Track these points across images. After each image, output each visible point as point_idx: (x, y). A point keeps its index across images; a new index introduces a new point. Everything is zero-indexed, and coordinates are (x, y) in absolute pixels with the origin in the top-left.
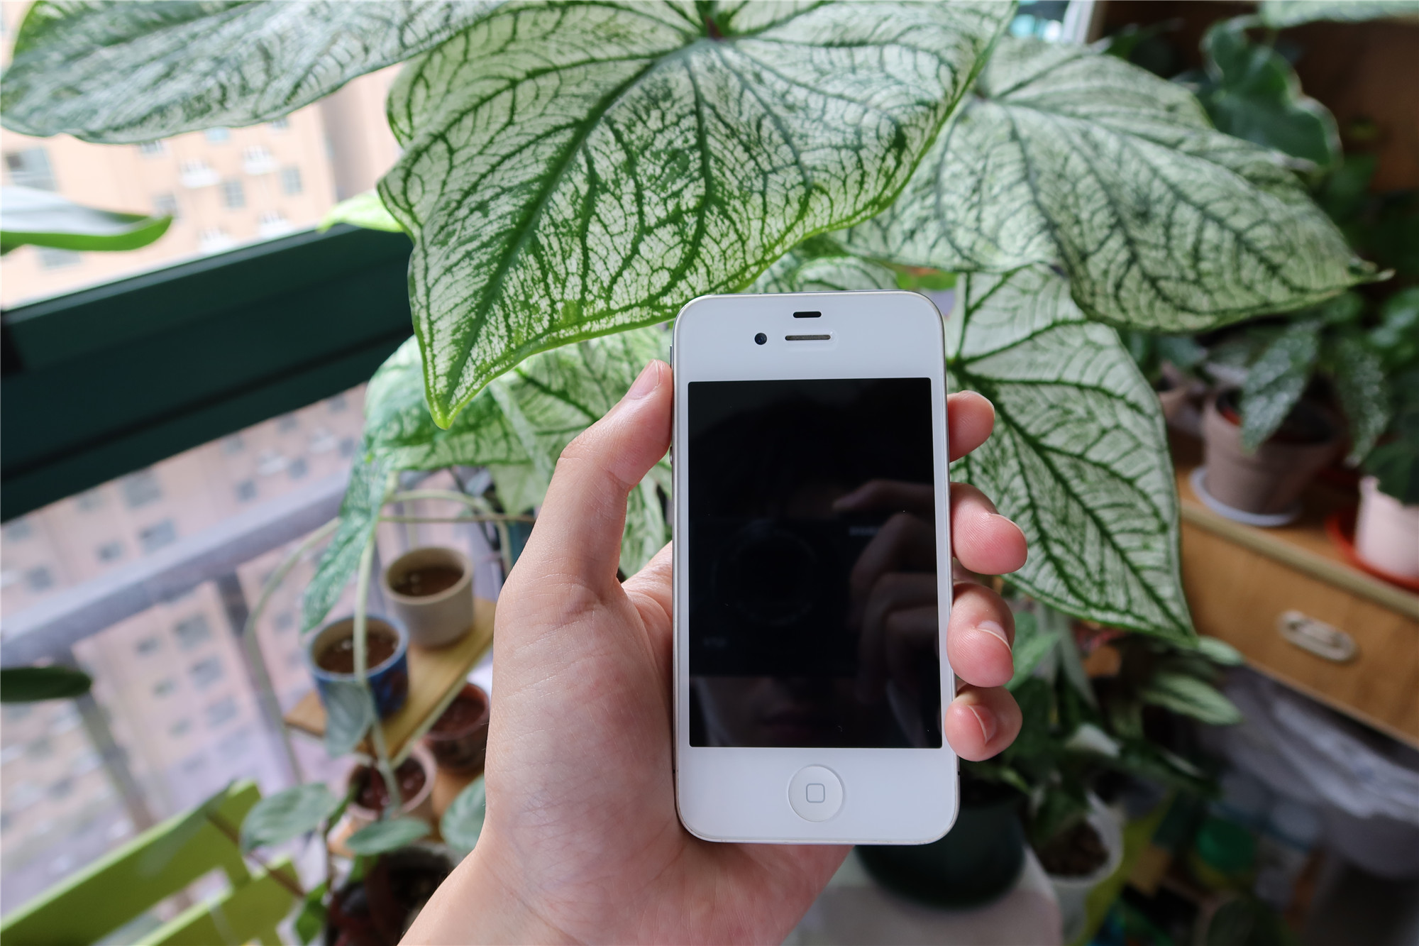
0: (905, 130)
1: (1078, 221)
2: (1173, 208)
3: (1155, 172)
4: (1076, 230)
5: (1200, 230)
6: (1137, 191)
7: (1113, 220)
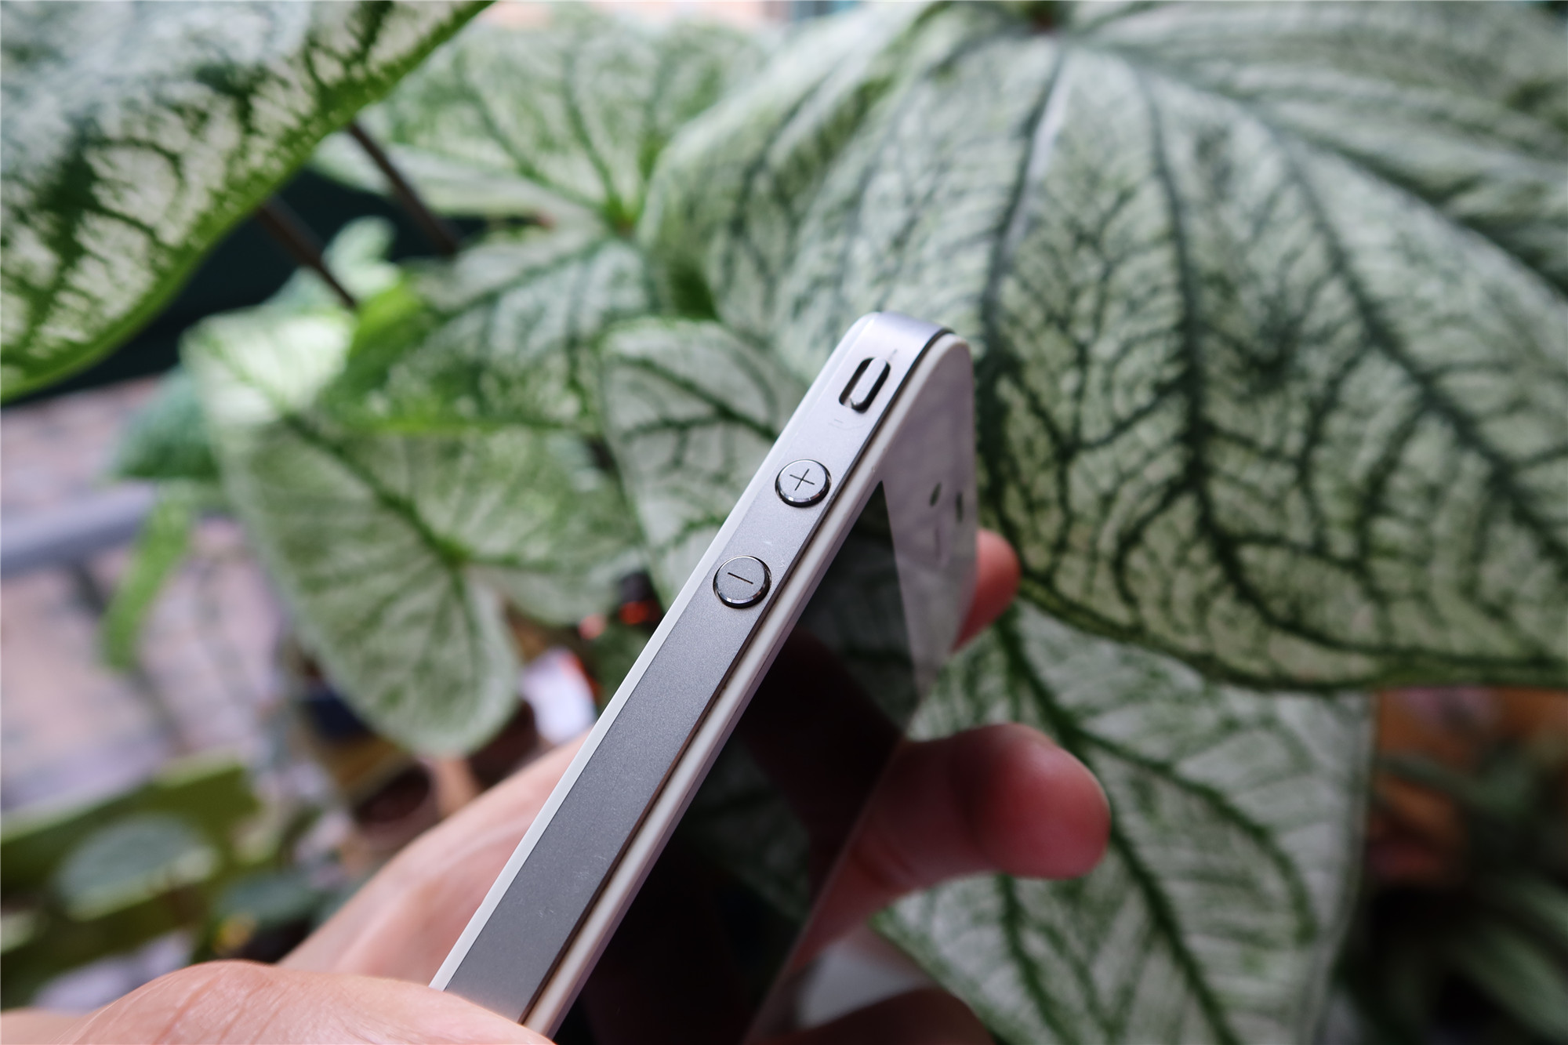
0: (95, 160)
1: (1082, 359)
2: (1351, 365)
3: (1339, 261)
4: (1069, 381)
5: (1404, 434)
6: (1274, 304)
7: (1170, 373)
